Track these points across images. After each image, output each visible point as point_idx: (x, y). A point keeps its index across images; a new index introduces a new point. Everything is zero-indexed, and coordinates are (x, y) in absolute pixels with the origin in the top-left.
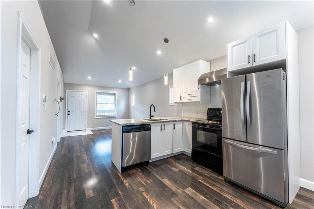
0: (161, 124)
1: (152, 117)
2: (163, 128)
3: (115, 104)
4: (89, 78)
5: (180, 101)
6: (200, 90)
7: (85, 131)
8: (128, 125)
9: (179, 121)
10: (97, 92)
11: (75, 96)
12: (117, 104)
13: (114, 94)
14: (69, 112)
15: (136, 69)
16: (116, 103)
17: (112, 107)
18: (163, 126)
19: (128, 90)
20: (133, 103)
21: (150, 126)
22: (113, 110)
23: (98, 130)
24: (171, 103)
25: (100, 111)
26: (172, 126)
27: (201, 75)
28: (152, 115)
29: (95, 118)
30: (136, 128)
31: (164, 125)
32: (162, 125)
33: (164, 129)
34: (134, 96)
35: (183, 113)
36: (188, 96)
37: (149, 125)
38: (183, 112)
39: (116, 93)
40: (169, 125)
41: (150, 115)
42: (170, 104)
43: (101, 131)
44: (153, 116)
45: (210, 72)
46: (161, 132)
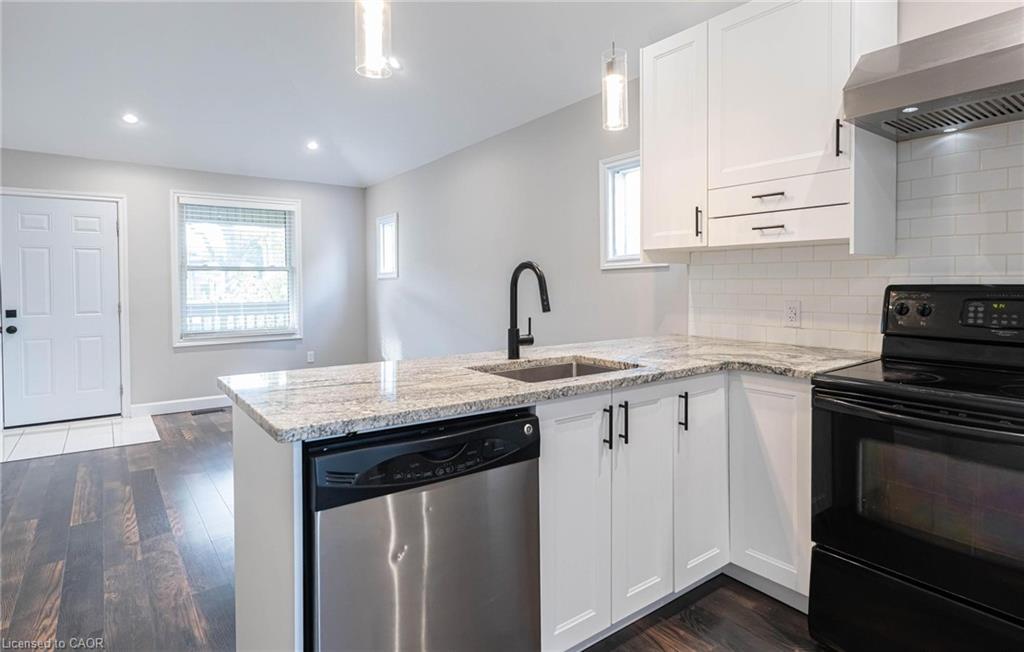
0: (606, 400)
1: (522, 349)
2: (619, 429)
3: (291, 270)
4: (130, 118)
5: (695, 242)
6: (848, 162)
7: (118, 418)
8: (360, 429)
9: (711, 370)
10: (181, 206)
11: (45, 225)
12: (297, 267)
13: (284, 218)
14: (11, 314)
15: (402, 68)
16: (297, 263)
17: (274, 287)
18: (618, 414)
19: (361, 194)
20: (387, 259)
21: (535, 423)
22: (277, 299)
23: (195, 413)
24: (611, 257)
25: (205, 310)
26: (671, 408)
27: (856, 60)
28: (523, 333)
29: (178, 350)
30: (427, 454)
31: (626, 406)
32: (610, 410)
33: (626, 437)
34: (394, 224)
35: (691, 316)
36: (757, 205)
37: (525, 414)
38: (691, 310)
39: (291, 213)
40: (655, 401)
41: (514, 332)
42: (605, 266)
43: (213, 417)
44: (529, 341)
45: (896, 43)
46: (606, 459)
